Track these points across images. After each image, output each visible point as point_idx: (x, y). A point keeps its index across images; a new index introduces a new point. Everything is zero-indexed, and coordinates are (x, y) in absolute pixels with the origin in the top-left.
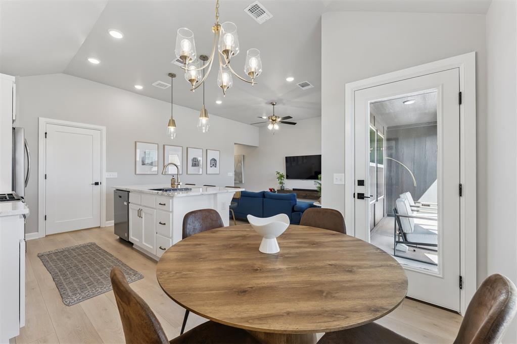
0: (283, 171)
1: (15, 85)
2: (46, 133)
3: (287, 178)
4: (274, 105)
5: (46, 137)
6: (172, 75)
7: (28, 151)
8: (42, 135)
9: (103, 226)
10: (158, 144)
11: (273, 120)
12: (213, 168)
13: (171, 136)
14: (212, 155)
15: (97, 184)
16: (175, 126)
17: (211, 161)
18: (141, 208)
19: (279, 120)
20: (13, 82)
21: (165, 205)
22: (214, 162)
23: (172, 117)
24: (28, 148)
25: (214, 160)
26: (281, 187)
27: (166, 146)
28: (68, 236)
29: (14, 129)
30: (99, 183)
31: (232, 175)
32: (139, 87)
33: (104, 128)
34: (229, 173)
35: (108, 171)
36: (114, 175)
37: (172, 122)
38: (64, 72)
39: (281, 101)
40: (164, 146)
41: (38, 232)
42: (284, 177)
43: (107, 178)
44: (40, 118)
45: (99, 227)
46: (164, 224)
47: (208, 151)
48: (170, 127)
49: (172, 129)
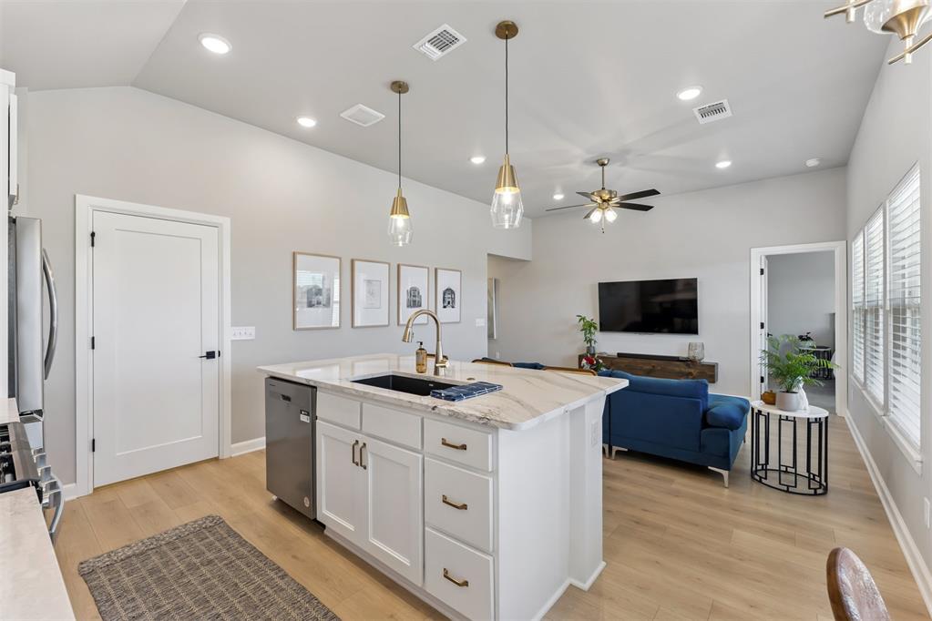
0: (593, 315)
1: (14, 98)
2: (93, 235)
3: (601, 330)
4: (603, 165)
5: (93, 245)
6: (399, 87)
7: (52, 279)
8: (82, 239)
9: (225, 455)
10: (340, 259)
11: (604, 201)
12: (449, 309)
13: (398, 241)
14: (448, 279)
15: (210, 355)
16: (408, 214)
17: (444, 294)
18: (362, 439)
19: (615, 200)
20: (10, 87)
21: (464, 447)
22: (449, 297)
23: (400, 191)
24: (50, 273)
25: (449, 291)
26: (588, 348)
27: (357, 263)
28: (145, 485)
29: (12, 221)
30: (217, 355)
31: (483, 325)
32: (307, 122)
33: (226, 222)
34: (478, 320)
35: (234, 324)
36: (248, 333)
37: (401, 205)
38: (134, 84)
39: (623, 155)
40: (352, 261)
41: (75, 482)
42: (595, 328)
43: (232, 341)
44: (77, 196)
45: (216, 459)
46: (464, 507)
47: (439, 271)
48: (394, 217)
49: (400, 220)
